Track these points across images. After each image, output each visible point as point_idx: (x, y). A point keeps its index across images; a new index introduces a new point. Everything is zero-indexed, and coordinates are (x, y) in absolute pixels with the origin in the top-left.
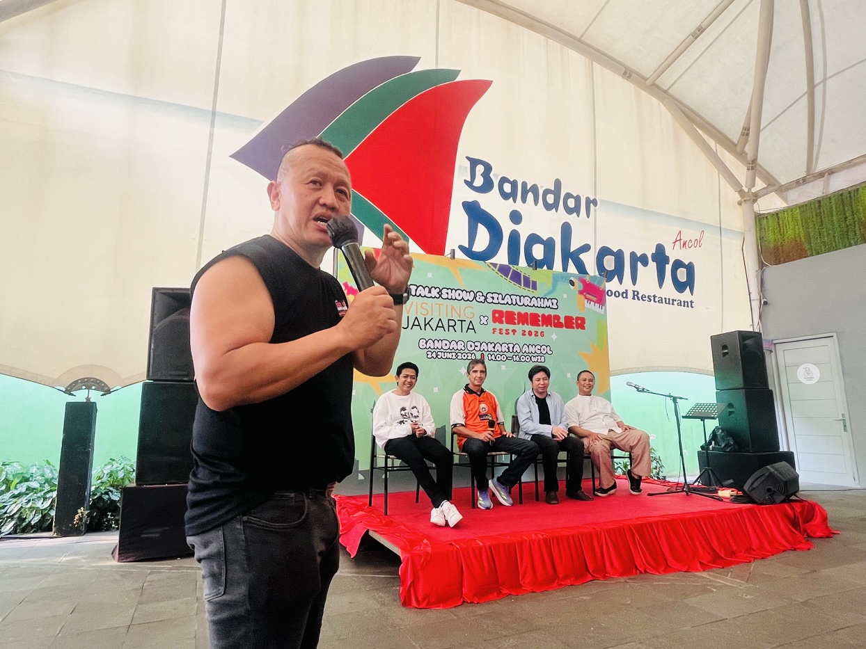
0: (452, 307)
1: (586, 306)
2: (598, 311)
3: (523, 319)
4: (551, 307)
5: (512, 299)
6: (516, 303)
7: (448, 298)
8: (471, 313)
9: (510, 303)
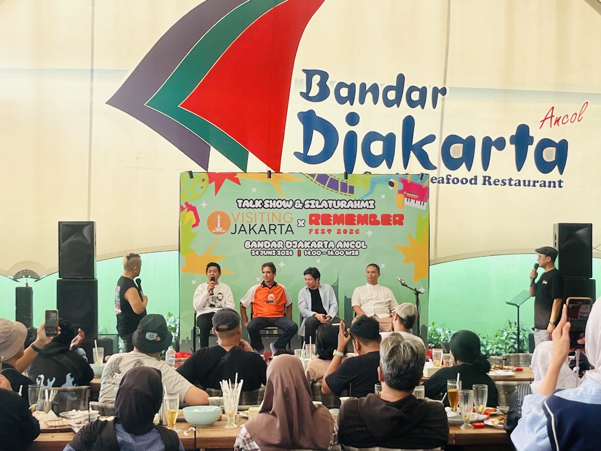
0: (273, 214)
1: (405, 204)
2: (418, 207)
3: (339, 219)
4: (368, 207)
5: (328, 204)
6: (333, 207)
7: (269, 208)
8: (290, 218)
9: (326, 207)
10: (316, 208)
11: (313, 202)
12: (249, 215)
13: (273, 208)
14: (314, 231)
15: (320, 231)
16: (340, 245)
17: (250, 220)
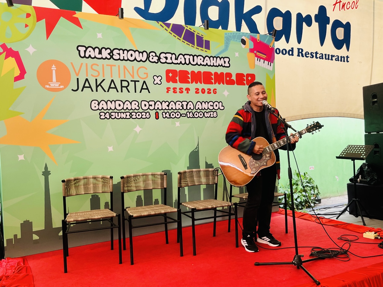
0: (125, 67)
1: (256, 63)
2: (267, 68)
3: (197, 77)
4: (223, 66)
5: (185, 59)
6: (190, 63)
7: (119, 59)
8: (145, 73)
9: (183, 62)
10: (172, 63)
11: (169, 56)
12: (94, 67)
13: (124, 60)
14: (172, 90)
15: (178, 90)
16: (199, 106)
17: (96, 74)
